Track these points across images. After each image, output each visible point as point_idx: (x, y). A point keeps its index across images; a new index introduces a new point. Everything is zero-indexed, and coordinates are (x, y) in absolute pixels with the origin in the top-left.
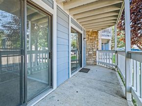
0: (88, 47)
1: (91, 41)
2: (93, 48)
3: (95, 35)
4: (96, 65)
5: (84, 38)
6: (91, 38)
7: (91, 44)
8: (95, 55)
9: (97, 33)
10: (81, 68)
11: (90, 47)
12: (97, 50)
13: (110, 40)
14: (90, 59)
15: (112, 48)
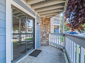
0: (42, 31)
1: (45, 26)
2: (46, 31)
3: (48, 21)
4: (49, 45)
5: (38, 23)
6: (45, 23)
7: (44, 28)
8: (48, 37)
9: (49, 19)
10: (34, 50)
11: (44, 31)
12: (50, 33)
13: (59, 26)
14: (44, 41)
15: (61, 32)
